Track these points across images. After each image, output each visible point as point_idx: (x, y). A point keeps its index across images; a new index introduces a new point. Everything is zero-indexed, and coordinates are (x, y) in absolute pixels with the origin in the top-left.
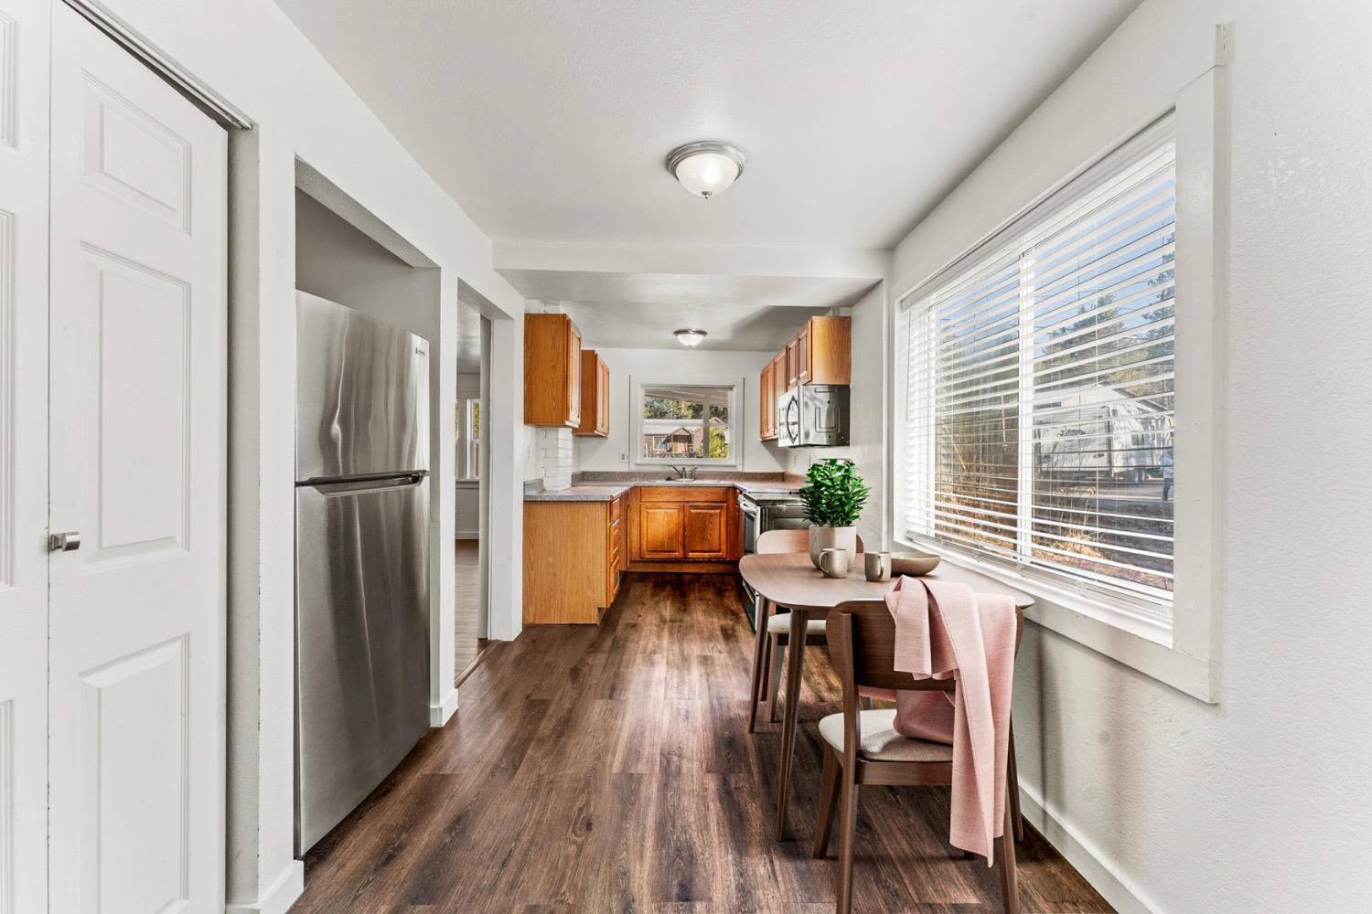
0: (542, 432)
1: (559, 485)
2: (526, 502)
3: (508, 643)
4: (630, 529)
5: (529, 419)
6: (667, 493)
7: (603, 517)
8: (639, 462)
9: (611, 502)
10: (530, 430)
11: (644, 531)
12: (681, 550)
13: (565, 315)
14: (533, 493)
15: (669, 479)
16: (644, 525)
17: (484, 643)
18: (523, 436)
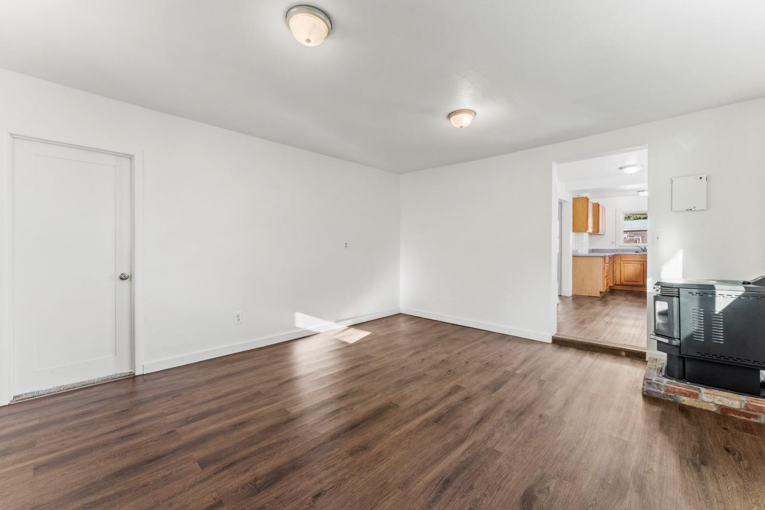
0: (577, 234)
1: (584, 251)
2: (573, 256)
3: (568, 297)
4: (615, 271)
5: (574, 231)
6: (634, 257)
7: (602, 261)
8: (621, 245)
9: (605, 257)
10: (574, 233)
11: (622, 273)
12: (642, 281)
13: (586, 197)
14: (575, 254)
15: (637, 252)
16: (623, 270)
17: (560, 296)
18: (572, 235)
